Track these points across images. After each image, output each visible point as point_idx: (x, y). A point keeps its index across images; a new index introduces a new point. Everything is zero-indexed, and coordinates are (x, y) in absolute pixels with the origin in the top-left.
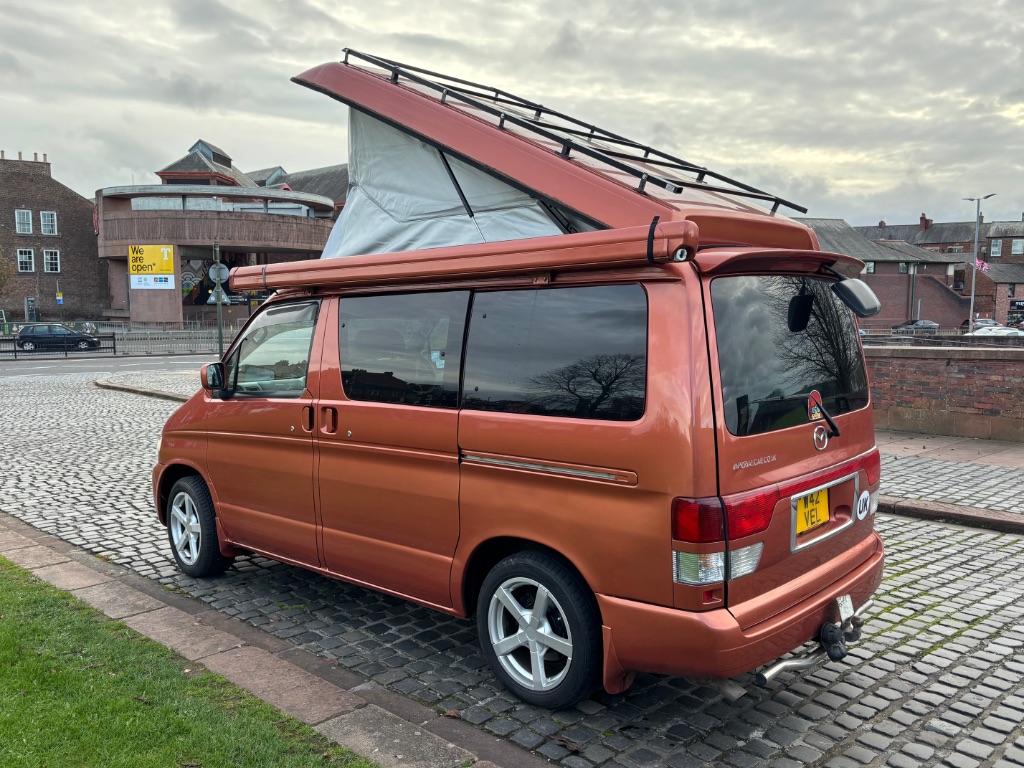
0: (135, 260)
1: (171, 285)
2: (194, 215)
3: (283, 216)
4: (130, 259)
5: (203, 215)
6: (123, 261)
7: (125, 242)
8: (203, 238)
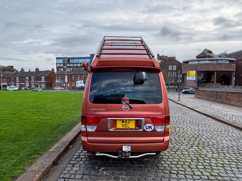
0: (188, 74)
1: (195, 79)
2: (200, 64)
3: (221, 63)
4: (187, 74)
5: (202, 64)
6: (186, 74)
7: (186, 70)
8: (202, 69)
